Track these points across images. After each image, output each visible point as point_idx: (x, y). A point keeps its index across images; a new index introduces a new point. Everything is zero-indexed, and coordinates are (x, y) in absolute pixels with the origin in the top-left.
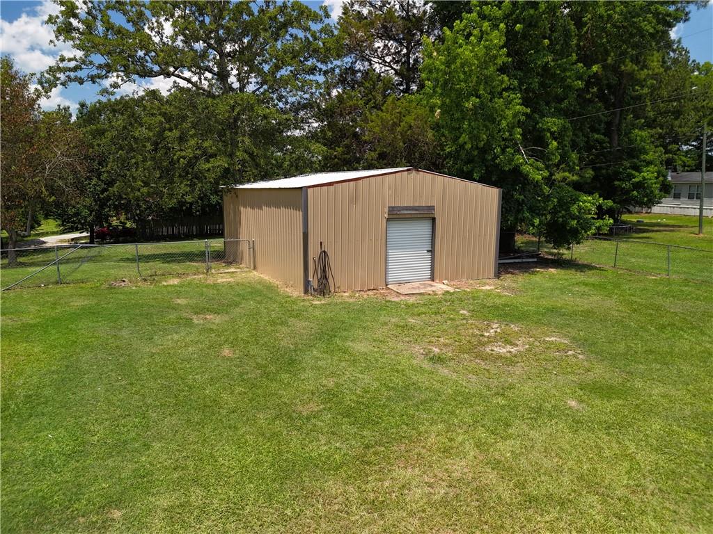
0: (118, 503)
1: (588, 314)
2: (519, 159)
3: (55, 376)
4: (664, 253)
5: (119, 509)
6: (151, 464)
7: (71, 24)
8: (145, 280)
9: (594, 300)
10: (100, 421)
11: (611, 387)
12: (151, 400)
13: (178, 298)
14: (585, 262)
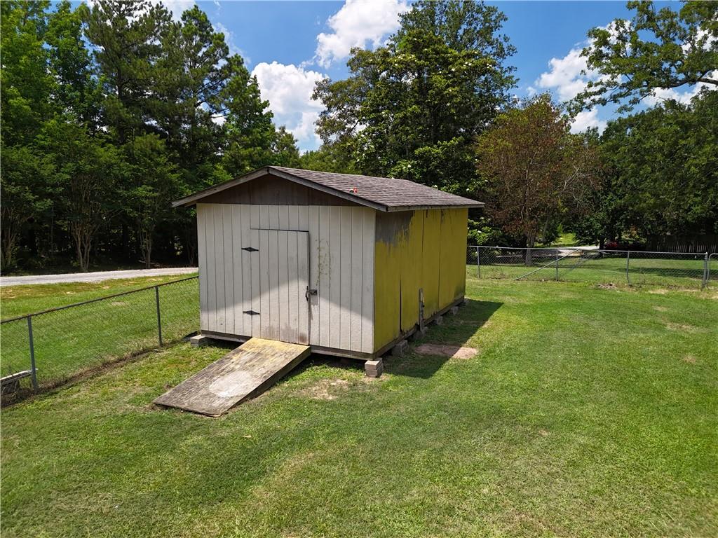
0: (548, 428)
3: (531, 341)
5: (547, 431)
6: (581, 414)
7: (601, 51)
8: (631, 286)
10: (552, 376)
12: (598, 375)
13: (659, 306)
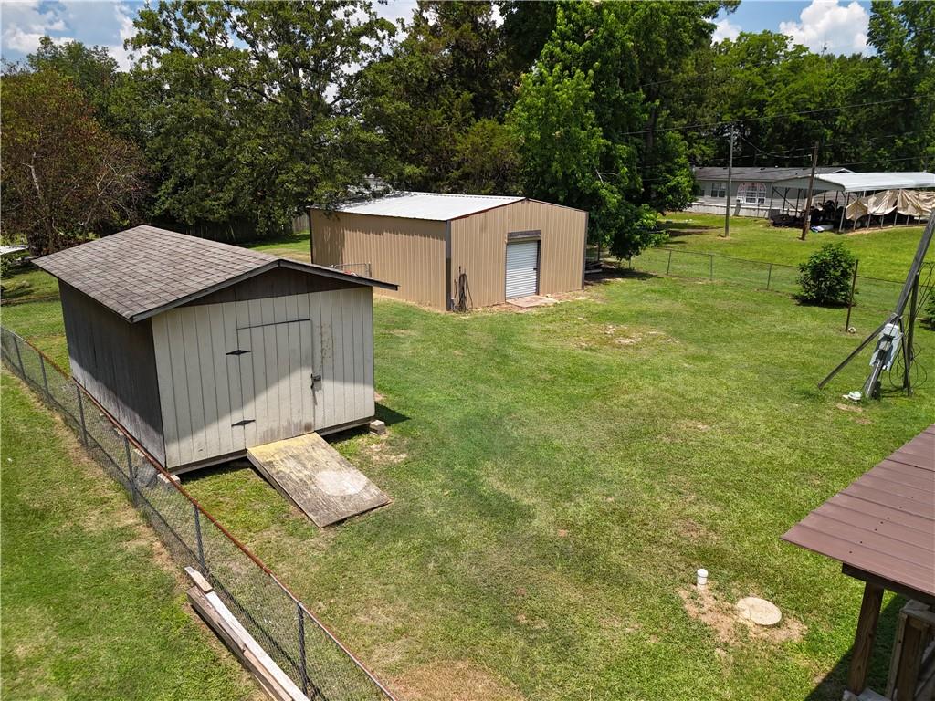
1: (667, 315)
2: (599, 183)
4: (707, 260)
9: (665, 305)
11: (702, 356)
14: (642, 271)
